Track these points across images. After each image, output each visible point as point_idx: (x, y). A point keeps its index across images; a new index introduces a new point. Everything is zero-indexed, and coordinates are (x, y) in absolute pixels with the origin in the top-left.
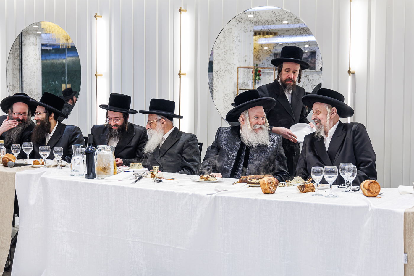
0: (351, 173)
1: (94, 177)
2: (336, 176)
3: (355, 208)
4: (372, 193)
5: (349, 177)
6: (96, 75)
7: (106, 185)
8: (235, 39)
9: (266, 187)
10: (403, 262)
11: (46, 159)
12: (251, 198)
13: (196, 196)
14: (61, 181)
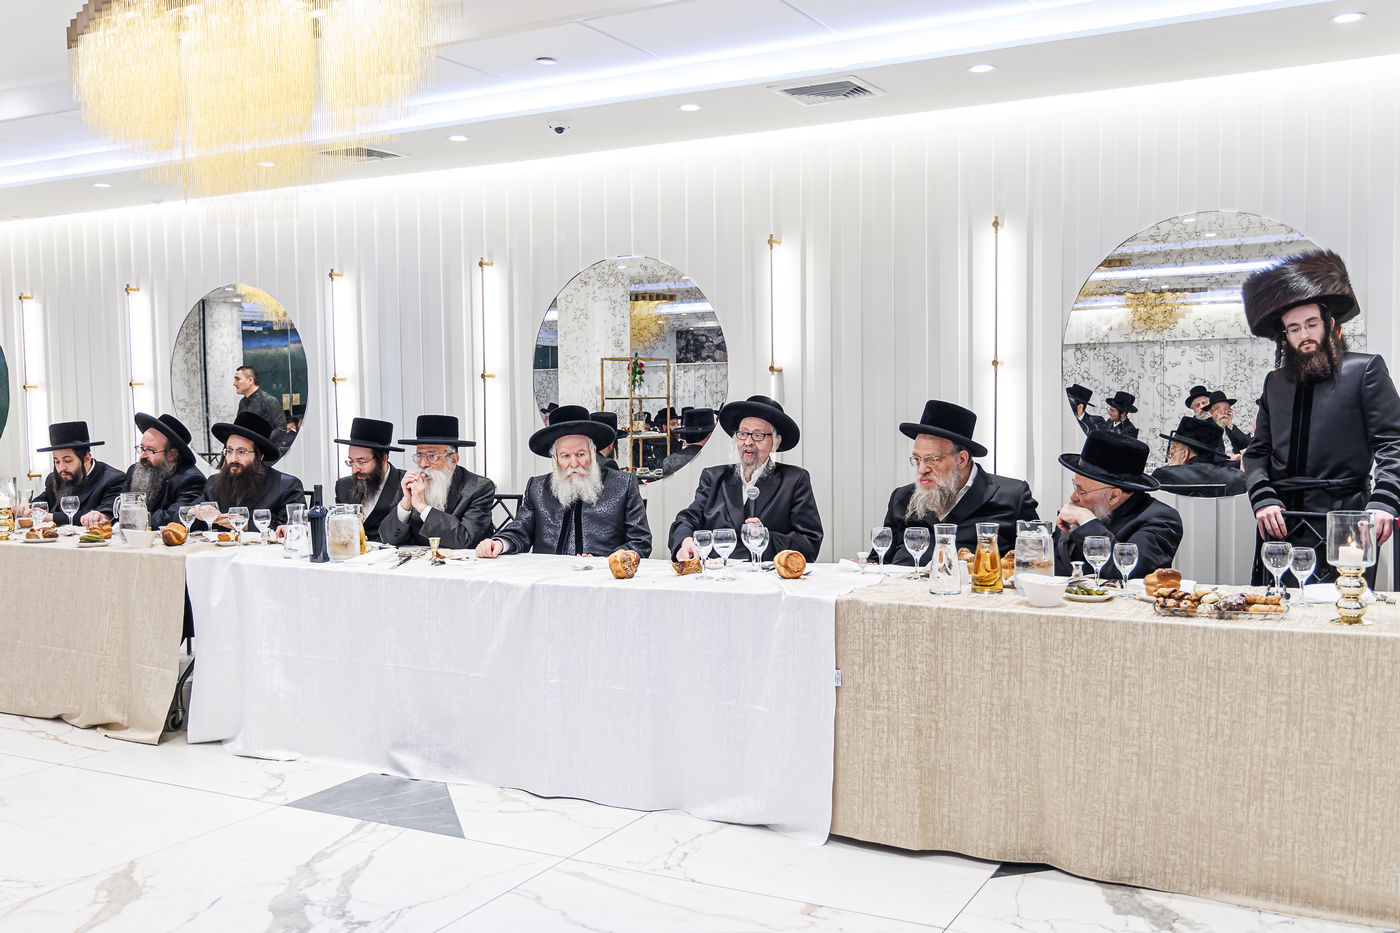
0: (761, 540)
1: (326, 559)
2: (732, 546)
3: (760, 597)
4: (791, 572)
5: (756, 546)
6: (334, 380)
7: (346, 573)
8: (578, 313)
9: (620, 566)
10: (835, 684)
11: (242, 532)
12: (593, 586)
13: (500, 585)
14: (266, 569)
